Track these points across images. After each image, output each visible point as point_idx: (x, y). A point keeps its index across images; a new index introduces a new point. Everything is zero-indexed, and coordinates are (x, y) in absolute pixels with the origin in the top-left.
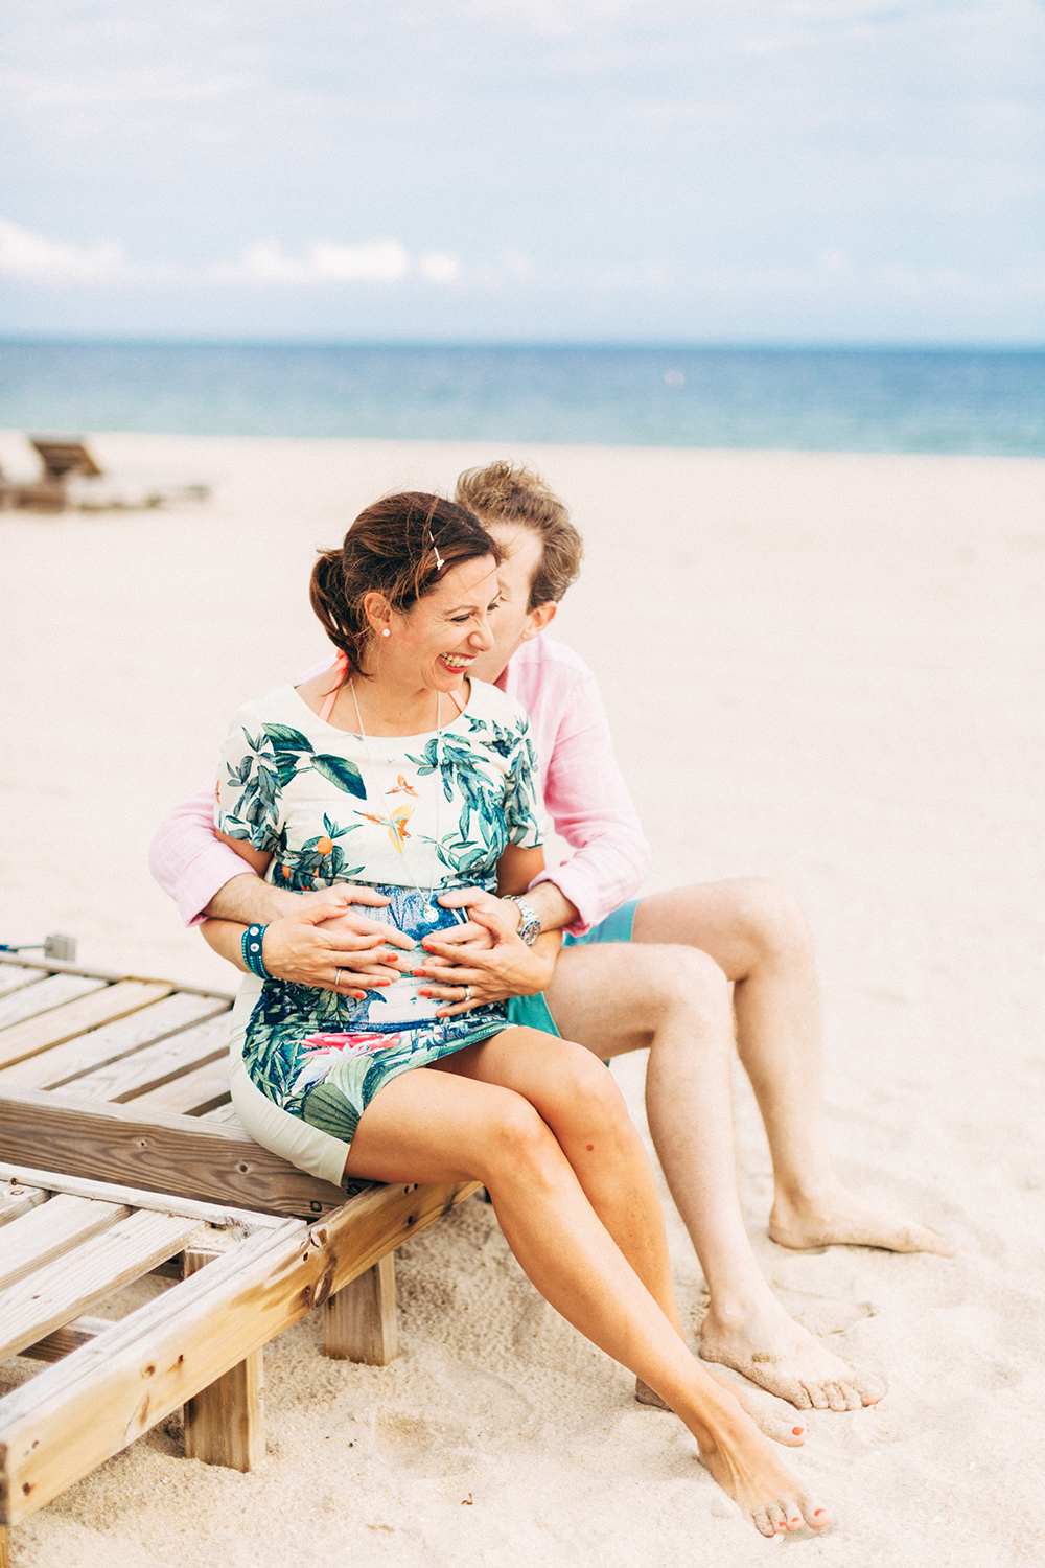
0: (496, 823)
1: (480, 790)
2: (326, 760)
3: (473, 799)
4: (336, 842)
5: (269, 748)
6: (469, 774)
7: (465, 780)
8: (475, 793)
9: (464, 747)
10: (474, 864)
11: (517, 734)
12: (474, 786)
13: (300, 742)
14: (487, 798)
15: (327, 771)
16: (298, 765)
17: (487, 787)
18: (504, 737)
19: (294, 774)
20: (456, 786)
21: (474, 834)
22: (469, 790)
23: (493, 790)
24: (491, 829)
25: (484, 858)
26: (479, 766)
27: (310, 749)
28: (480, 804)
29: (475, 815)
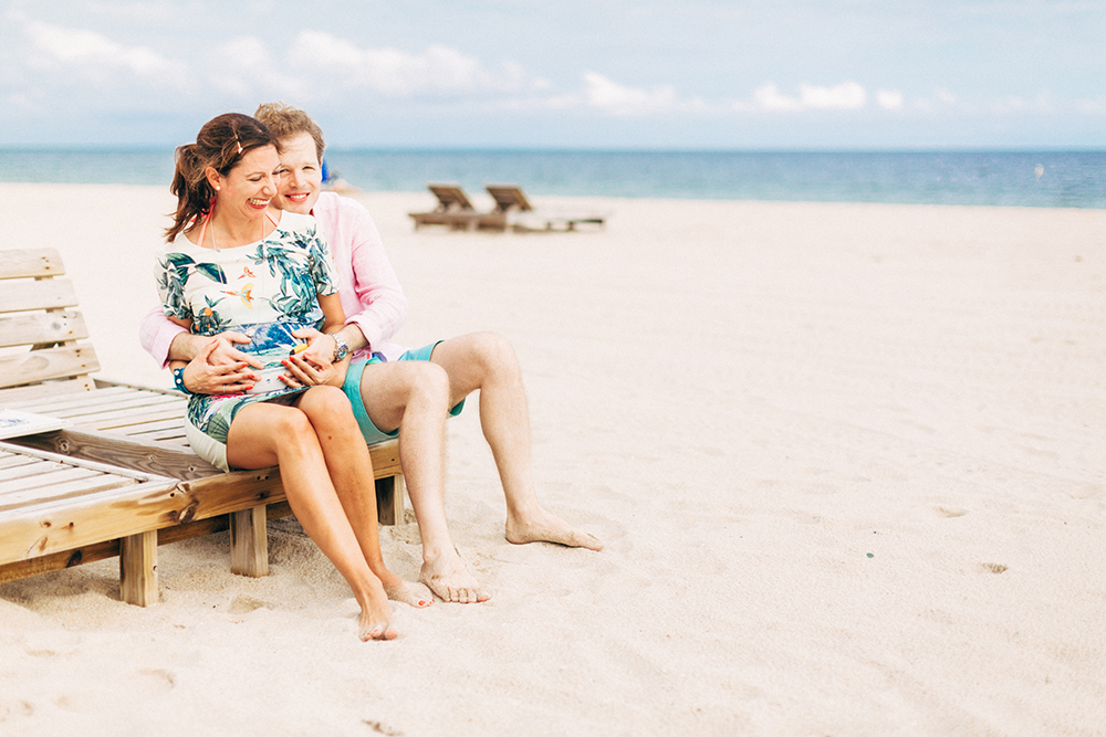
0: (302, 284)
1: (291, 268)
2: (203, 266)
3: (287, 274)
4: (213, 309)
5: (172, 266)
6: (284, 260)
7: (282, 264)
8: (288, 270)
9: (280, 247)
12: (288, 266)
13: (188, 260)
14: (296, 272)
15: (204, 271)
16: (189, 272)
17: (295, 266)
18: (301, 239)
19: (187, 277)
20: (278, 269)
21: (291, 293)
22: (284, 269)
24: (299, 288)
25: (299, 304)
26: (289, 255)
27: (193, 262)
28: (292, 276)
29: (289, 282)
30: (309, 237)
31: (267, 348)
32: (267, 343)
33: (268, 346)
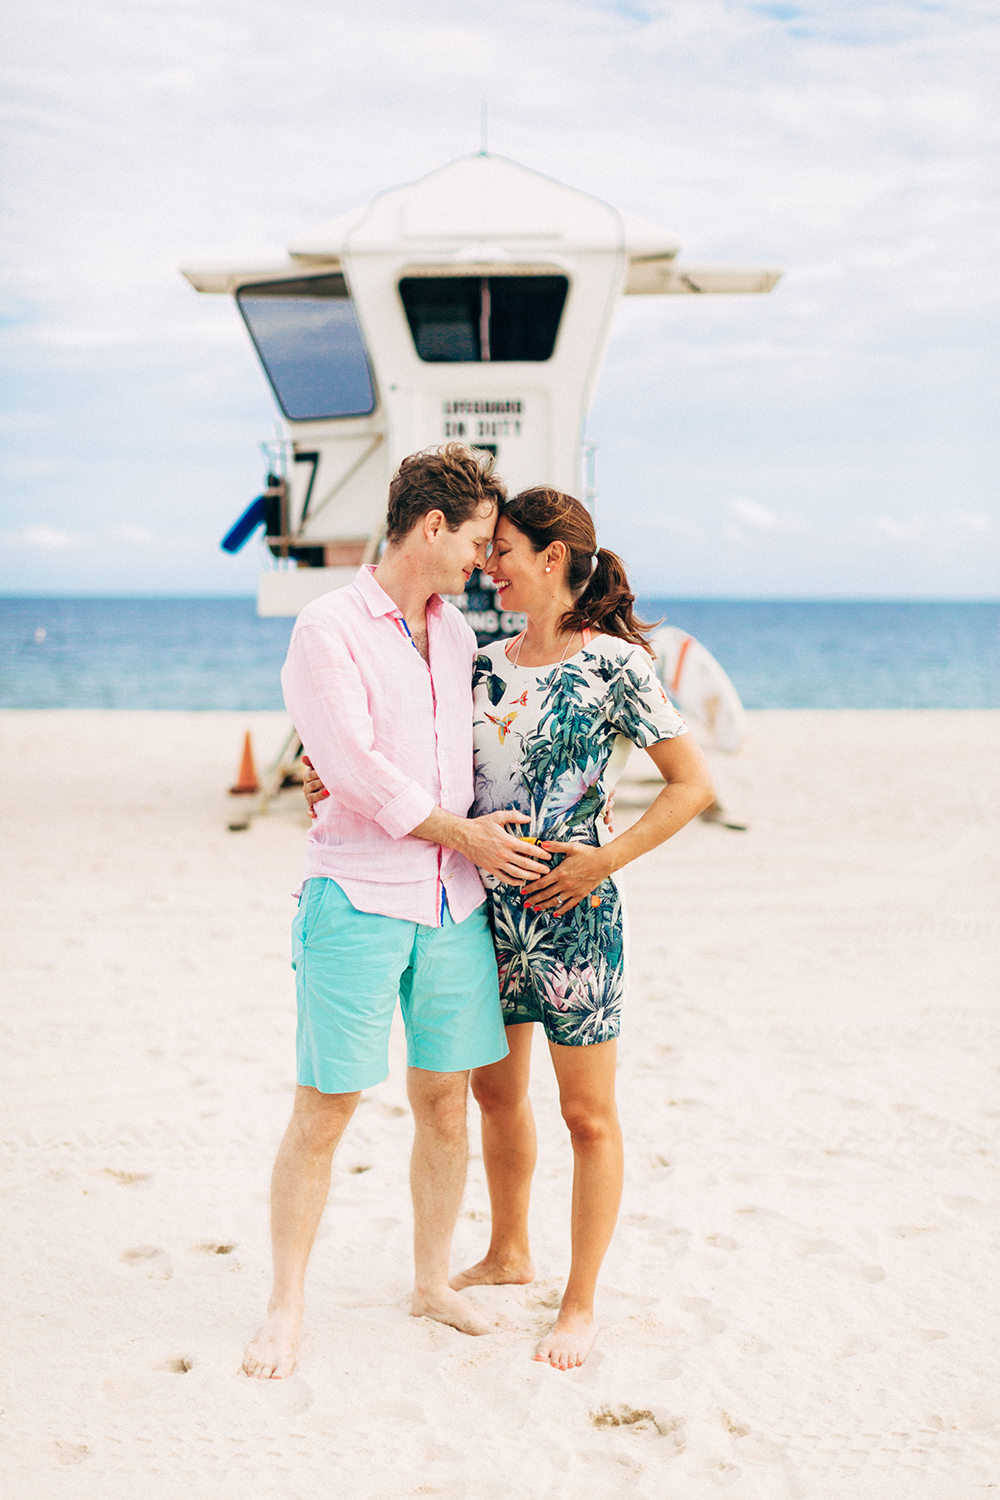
0: (567, 726)
1: (568, 704)
3: (556, 708)
6: (568, 693)
7: (562, 695)
9: (578, 673)
10: (540, 751)
11: (616, 666)
12: (565, 699)
14: (571, 708)
17: (575, 702)
18: (606, 667)
20: (553, 701)
21: (546, 731)
22: (560, 703)
23: (580, 705)
25: (549, 747)
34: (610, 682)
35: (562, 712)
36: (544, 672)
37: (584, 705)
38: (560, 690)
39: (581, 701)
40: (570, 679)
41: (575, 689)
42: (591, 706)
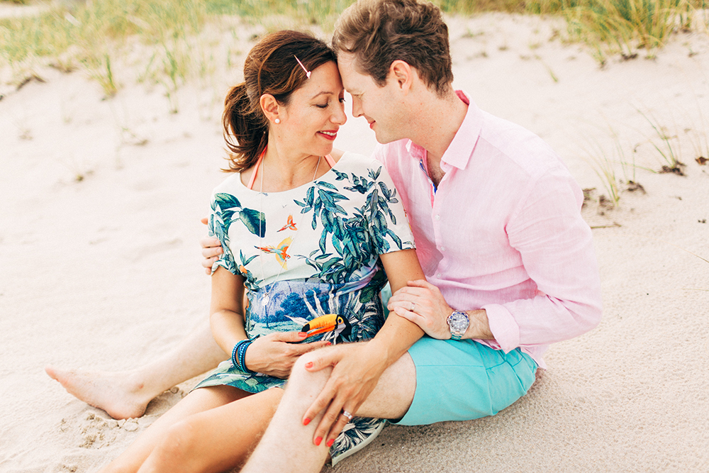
0: (346, 239)
1: (336, 219)
2: (247, 213)
3: (329, 226)
4: (246, 268)
5: (218, 209)
6: (332, 209)
7: (328, 213)
8: (332, 221)
9: (333, 191)
10: (334, 266)
12: (332, 216)
13: (234, 202)
14: (341, 223)
15: (247, 219)
16: (233, 218)
17: (341, 216)
18: (361, 184)
19: (230, 224)
20: (320, 218)
21: (330, 249)
22: (328, 220)
23: (347, 217)
24: (342, 244)
25: (341, 263)
26: (340, 203)
27: (239, 205)
29: (330, 236)
30: (370, 180)
31: (277, 321)
32: (278, 314)
33: (279, 318)
34: (367, 194)
35: (335, 228)
36: (301, 193)
37: (350, 216)
38: (323, 207)
39: (346, 214)
40: (328, 196)
41: (336, 203)
42: (357, 216)
